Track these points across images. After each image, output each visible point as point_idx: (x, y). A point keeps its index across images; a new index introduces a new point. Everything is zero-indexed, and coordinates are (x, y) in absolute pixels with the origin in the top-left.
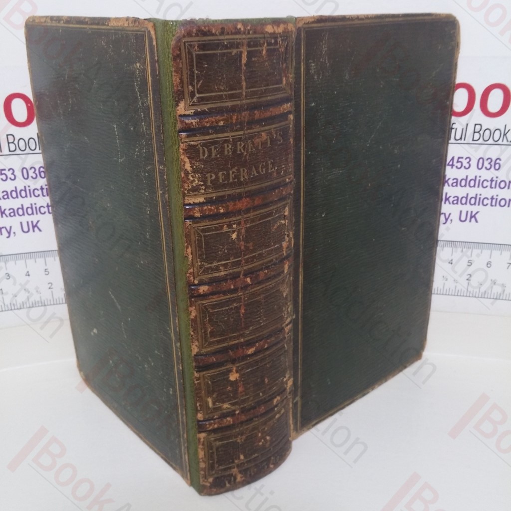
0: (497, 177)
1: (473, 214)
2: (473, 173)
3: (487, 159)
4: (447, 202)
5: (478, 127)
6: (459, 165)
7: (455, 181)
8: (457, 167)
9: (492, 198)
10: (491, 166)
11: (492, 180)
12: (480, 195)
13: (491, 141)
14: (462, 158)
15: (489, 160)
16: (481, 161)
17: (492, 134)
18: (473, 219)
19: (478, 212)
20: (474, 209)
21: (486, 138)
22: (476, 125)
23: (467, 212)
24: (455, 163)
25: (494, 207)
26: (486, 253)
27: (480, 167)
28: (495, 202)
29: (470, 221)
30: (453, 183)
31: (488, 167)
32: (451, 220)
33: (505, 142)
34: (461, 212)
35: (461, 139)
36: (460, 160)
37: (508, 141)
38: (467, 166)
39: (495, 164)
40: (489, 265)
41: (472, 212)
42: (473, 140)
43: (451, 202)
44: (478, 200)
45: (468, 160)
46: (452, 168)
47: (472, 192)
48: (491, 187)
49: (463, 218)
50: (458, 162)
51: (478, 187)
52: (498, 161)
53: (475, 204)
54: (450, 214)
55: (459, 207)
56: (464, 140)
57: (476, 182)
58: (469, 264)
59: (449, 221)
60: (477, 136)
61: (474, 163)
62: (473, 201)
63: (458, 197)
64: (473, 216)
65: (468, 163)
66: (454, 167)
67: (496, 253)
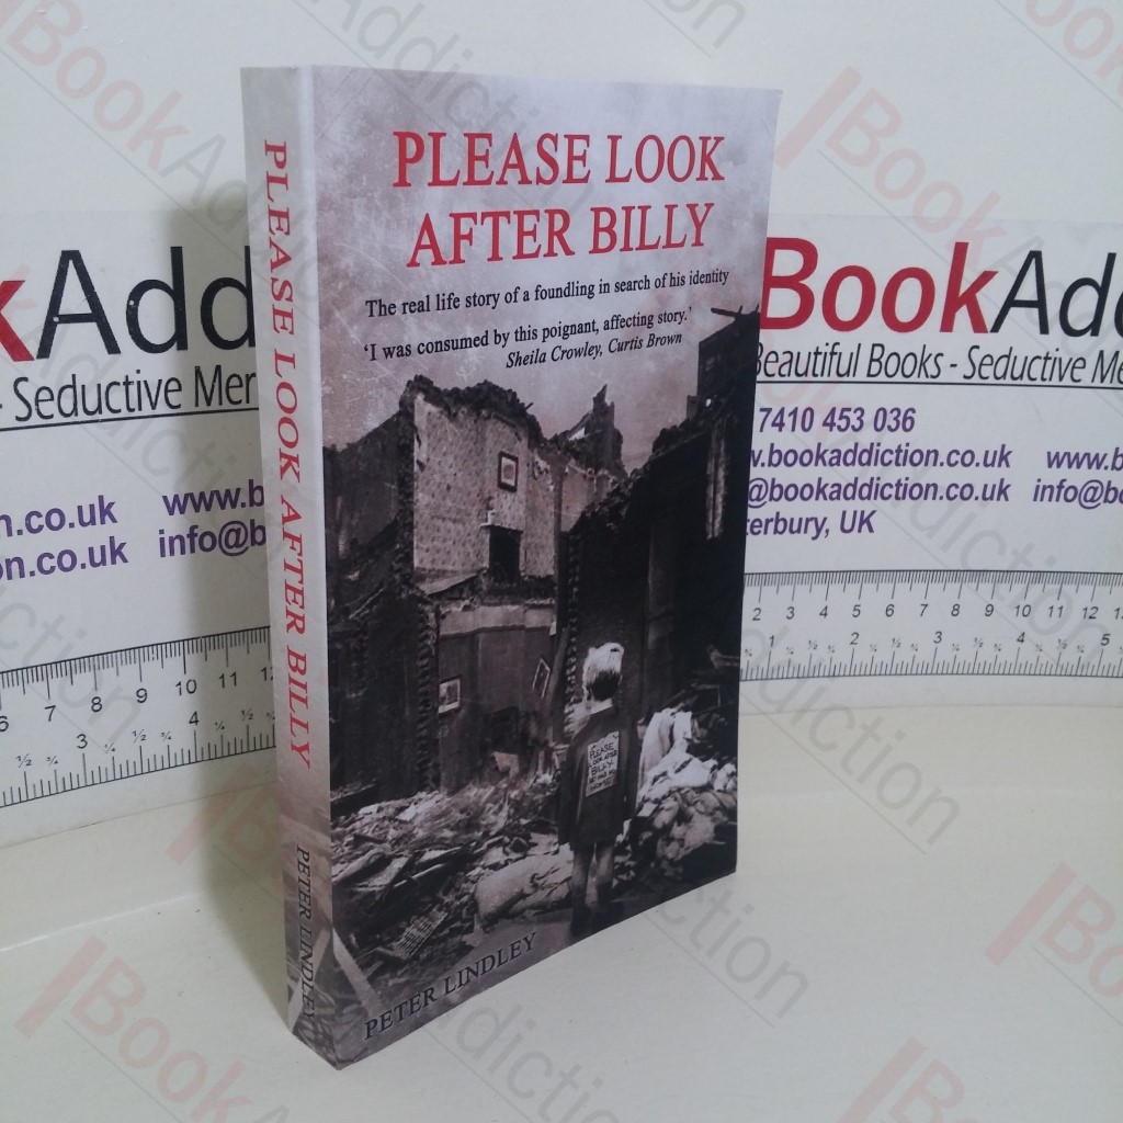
0: (908, 445)
1: (866, 515)
2: (867, 437)
3: (892, 412)
4: (821, 496)
5: (878, 351)
6: (843, 423)
7: (836, 454)
8: (839, 427)
9: (899, 484)
10: (898, 422)
11: (899, 450)
12: (878, 479)
13: (899, 377)
14: (849, 410)
15: (895, 413)
16: (881, 413)
17: (901, 365)
18: (865, 527)
19: (873, 512)
20: (867, 506)
21: (891, 371)
22: (874, 345)
23: (855, 512)
24: (836, 420)
25: (901, 501)
26: (886, 588)
27: (879, 426)
28: (904, 491)
29: (860, 531)
30: (831, 459)
31: (894, 425)
32: (827, 531)
33: (923, 378)
34: (844, 513)
35: (848, 373)
36: (845, 413)
37: (927, 376)
38: (857, 425)
39: (905, 419)
40: (890, 612)
41: (863, 512)
42: (869, 375)
43: (827, 494)
44: (876, 490)
45: (859, 413)
46: (831, 430)
47: (865, 474)
48: (897, 464)
49: (848, 526)
50: (841, 418)
51: (876, 464)
52: (910, 414)
53: (869, 497)
54: (825, 519)
55: (842, 504)
56: (854, 375)
57: (872, 455)
58: (856, 613)
59: (823, 533)
60: (875, 366)
61: (868, 418)
62: (865, 491)
63: (839, 485)
64: (865, 521)
65: (859, 418)
66: (835, 428)
67: (903, 587)
